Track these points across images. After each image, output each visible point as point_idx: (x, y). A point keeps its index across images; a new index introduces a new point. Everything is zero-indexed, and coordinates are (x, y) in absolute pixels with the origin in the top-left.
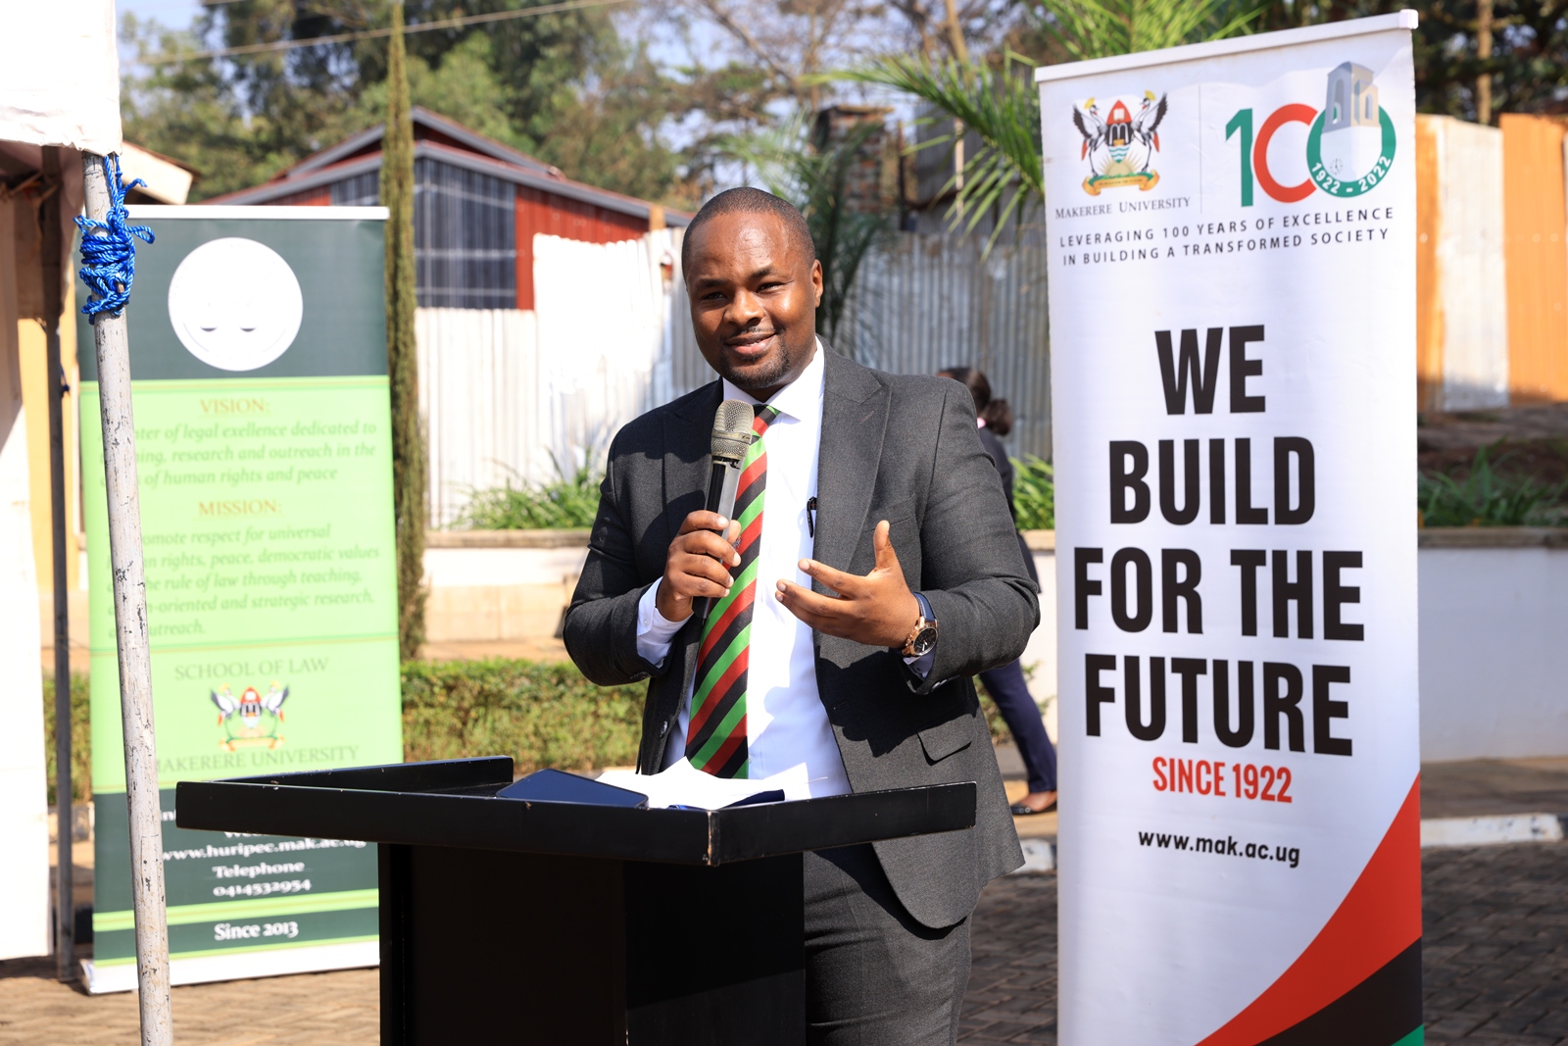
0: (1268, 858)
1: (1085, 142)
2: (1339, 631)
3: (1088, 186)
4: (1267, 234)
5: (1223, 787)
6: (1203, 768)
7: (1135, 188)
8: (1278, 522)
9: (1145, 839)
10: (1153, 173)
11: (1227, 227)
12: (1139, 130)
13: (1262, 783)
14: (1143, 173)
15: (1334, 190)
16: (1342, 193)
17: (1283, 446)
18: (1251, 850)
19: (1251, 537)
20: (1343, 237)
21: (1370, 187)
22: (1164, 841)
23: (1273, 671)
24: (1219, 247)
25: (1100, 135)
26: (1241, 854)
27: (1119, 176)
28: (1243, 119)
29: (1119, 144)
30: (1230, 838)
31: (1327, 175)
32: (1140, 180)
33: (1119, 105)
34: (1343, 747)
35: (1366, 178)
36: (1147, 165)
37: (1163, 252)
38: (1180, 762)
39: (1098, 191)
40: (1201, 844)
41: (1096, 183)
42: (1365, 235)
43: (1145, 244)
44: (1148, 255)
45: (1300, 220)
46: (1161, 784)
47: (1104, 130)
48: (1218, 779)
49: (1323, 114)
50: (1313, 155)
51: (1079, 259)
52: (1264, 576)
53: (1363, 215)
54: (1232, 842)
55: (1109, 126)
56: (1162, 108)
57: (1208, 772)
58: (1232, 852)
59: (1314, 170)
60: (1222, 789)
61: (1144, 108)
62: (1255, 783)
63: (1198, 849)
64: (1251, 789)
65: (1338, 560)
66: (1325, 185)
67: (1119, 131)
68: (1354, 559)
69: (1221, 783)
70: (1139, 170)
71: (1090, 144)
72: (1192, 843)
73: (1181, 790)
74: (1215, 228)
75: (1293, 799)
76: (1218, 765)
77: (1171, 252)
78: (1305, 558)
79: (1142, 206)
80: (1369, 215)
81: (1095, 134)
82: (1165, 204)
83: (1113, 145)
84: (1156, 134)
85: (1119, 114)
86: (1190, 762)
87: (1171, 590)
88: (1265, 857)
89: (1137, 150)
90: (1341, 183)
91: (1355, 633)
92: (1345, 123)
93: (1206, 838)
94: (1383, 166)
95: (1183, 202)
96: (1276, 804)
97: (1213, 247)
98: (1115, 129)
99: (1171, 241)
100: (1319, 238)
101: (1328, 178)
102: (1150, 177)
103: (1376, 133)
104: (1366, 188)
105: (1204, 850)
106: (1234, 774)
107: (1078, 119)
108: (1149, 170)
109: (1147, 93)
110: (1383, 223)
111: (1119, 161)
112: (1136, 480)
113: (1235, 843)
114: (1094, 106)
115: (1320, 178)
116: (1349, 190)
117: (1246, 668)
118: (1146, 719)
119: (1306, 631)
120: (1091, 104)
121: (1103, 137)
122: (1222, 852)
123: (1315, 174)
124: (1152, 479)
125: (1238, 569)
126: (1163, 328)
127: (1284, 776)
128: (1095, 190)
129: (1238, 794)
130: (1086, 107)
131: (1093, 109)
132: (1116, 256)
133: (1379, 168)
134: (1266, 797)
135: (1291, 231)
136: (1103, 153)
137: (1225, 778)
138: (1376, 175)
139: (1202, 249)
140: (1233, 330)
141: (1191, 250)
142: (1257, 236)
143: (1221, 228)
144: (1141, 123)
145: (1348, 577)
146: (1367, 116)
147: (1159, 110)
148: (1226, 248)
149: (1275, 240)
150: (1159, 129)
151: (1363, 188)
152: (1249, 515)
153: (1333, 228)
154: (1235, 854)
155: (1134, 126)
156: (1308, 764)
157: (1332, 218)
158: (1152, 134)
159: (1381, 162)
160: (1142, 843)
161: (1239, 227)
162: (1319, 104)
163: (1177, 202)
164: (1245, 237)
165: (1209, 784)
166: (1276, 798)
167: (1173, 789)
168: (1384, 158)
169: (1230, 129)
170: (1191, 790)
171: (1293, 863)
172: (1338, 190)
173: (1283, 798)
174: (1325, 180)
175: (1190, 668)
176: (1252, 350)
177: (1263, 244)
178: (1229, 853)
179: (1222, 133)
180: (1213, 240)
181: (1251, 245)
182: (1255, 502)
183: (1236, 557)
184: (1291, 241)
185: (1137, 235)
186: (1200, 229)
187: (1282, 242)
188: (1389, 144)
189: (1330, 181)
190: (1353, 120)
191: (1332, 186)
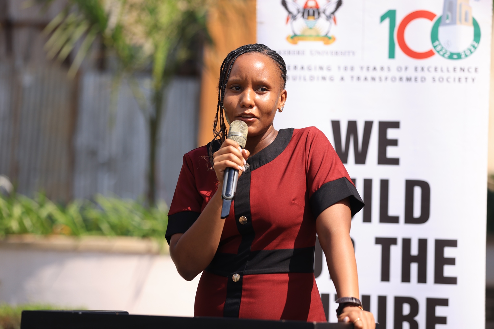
1: (288, 16)
2: (440, 279)
3: (291, 39)
4: (404, 74)
7: (322, 43)
8: (406, 222)
10: (332, 37)
11: (378, 68)
12: (324, 13)
14: (326, 36)
15: (446, 56)
16: (451, 57)
17: (410, 185)
19: (388, 230)
20: (451, 80)
21: (466, 56)
23: (399, 301)
24: (373, 79)
25: (299, 12)
27: (311, 36)
28: (391, 15)
29: (311, 20)
31: (442, 48)
32: (324, 40)
35: (464, 51)
36: (328, 32)
37: (337, 79)
39: (296, 42)
41: (296, 38)
43: (325, 73)
44: (328, 79)
45: (425, 69)
47: (302, 10)
49: (441, 17)
50: (434, 37)
52: (396, 252)
53: (462, 70)
55: (305, 9)
56: (340, 3)
59: (435, 44)
61: (328, 2)
65: (441, 245)
66: (441, 53)
68: (453, 243)
70: (324, 34)
71: (292, 17)
74: (371, 68)
77: (342, 79)
78: (423, 243)
79: (325, 53)
80: (466, 70)
81: (294, 12)
82: (339, 54)
83: (307, 19)
84: (335, 16)
85: (311, 4)
89: (322, 24)
90: (450, 53)
91: (452, 281)
92: (453, 22)
94: (474, 46)
95: (351, 53)
97: (369, 79)
98: (309, 12)
99: (342, 73)
100: (437, 79)
102: (330, 38)
103: (471, 30)
107: (284, 3)
108: (330, 35)
110: (473, 74)
111: (311, 28)
115: (439, 48)
116: (455, 57)
117: (382, 299)
119: (422, 278)
121: (301, 14)
123: (435, 47)
125: (380, 247)
126: (335, 118)
128: (294, 42)
132: (307, 78)
133: (472, 47)
135: (419, 74)
138: (470, 50)
139: (362, 79)
140: (381, 123)
141: (355, 79)
142: (398, 75)
143: (375, 69)
144: (326, 9)
145: (448, 252)
146: (466, 20)
147: (337, 4)
148: (377, 79)
149: (409, 78)
150: (337, 14)
151: (463, 56)
152: (385, 218)
153: (445, 75)
155: (321, 10)
157: (445, 69)
158: (332, 16)
161: (386, 69)
162: (438, 11)
163: (347, 53)
164: (390, 75)
168: (474, 43)
169: (383, 18)
172: (449, 56)
174: (441, 50)
176: (391, 134)
177: (401, 79)
179: (378, 19)
180: (370, 74)
181: (393, 79)
182: (392, 212)
183: (378, 241)
184: (419, 79)
185: (321, 68)
186: (362, 68)
187: (413, 79)
188: (477, 36)
189: (444, 51)
190: (458, 22)
191: (445, 54)
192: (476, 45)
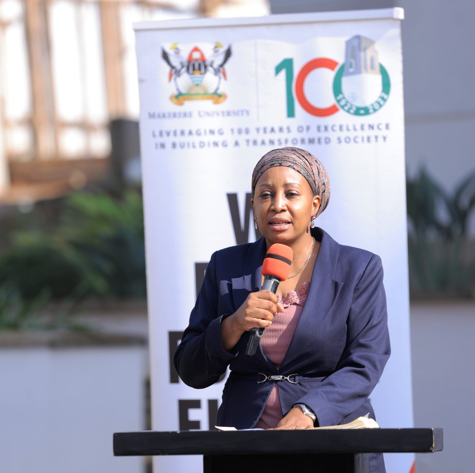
1: (171, 71)
3: (175, 100)
4: (306, 135)
7: (210, 102)
10: (223, 94)
11: (277, 129)
12: (211, 66)
14: (215, 93)
15: (352, 111)
16: (357, 112)
20: (359, 140)
21: (375, 110)
24: (272, 142)
25: (183, 67)
27: (198, 94)
28: (286, 64)
29: (197, 75)
31: (347, 102)
32: (213, 98)
33: (196, 49)
35: (372, 105)
36: (218, 89)
37: (231, 144)
39: (182, 102)
41: (181, 98)
43: (217, 138)
44: (220, 145)
45: (329, 128)
47: (186, 64)
49: (343, 65)
50: (337, 89)
51: (169, 145)
53: (371, 127)
55: (189, 62)
56: (228, 54)
59: (338, 98)
61: (215, 52)
66: (346, 108)
67: (197, 66)
70: (212, 91)
71: (175, 73)
74: (269, 130)
77: (237, 144)
79: (215, 114)
80: (375, 127)
81: (178, 67)
82: (231, 114)
83: (192, 74)
84: (224, 69)
85: (196, 55)
89: (210, 79)
90: (356, 107)
92: (358, 71)
94: (383, 99)
95: (245, 113)
98: (194, 65)
99: (236, 137)
100: (342, 139)
102: (220, 96)
103: (379, 78)
104: (373, 111)
107: (165, 56)
108: (220, 92)
109: (217, 42)
110: (384, 132)
111: (197, 85)
114: (177, 49)
115: (343, 103)
116: (362, 112)
120: (174, 47)
121: (185, 69)
123: (338, 101)
126: (232, 191)
128: (180, 102)
130: (171, 48)
131: (176, 51)
132: (197, 145)
133: (380, 99)
135: (323, 135)
136: (185, 80)
138: (379, 103)
139: (259, 142)
141: (251, 143)
142: (299, 136)
143: (273, 130)
144: (213, 61)
146: (372, 67)
147: (226, 54)
148: (277, 143)
149: (312, 139)
150: (227, 66)
151: (371, 111)
153: (352, 134)
155: (208, 62)
157: (351, 128)
158: (221, 69)
159: (382, 96)
161: (285, 130)
162: (340, 58)
163: (240, 113)
164: (290, 137)
168: (383, 94)
169: (278, 70)
172: (354, 111)
174: (346, 105)
177: (303, 141)
179: (273, 71)
180: (267, 137)
181: (295, 142)
184: (323, 141)
185: (212, 132)
186: (258, 130)
187: (316, 141)
188: (386, 86)
189: (349, 106)
190: (363, 70)
191: (350, 109)
192: (385, 97)
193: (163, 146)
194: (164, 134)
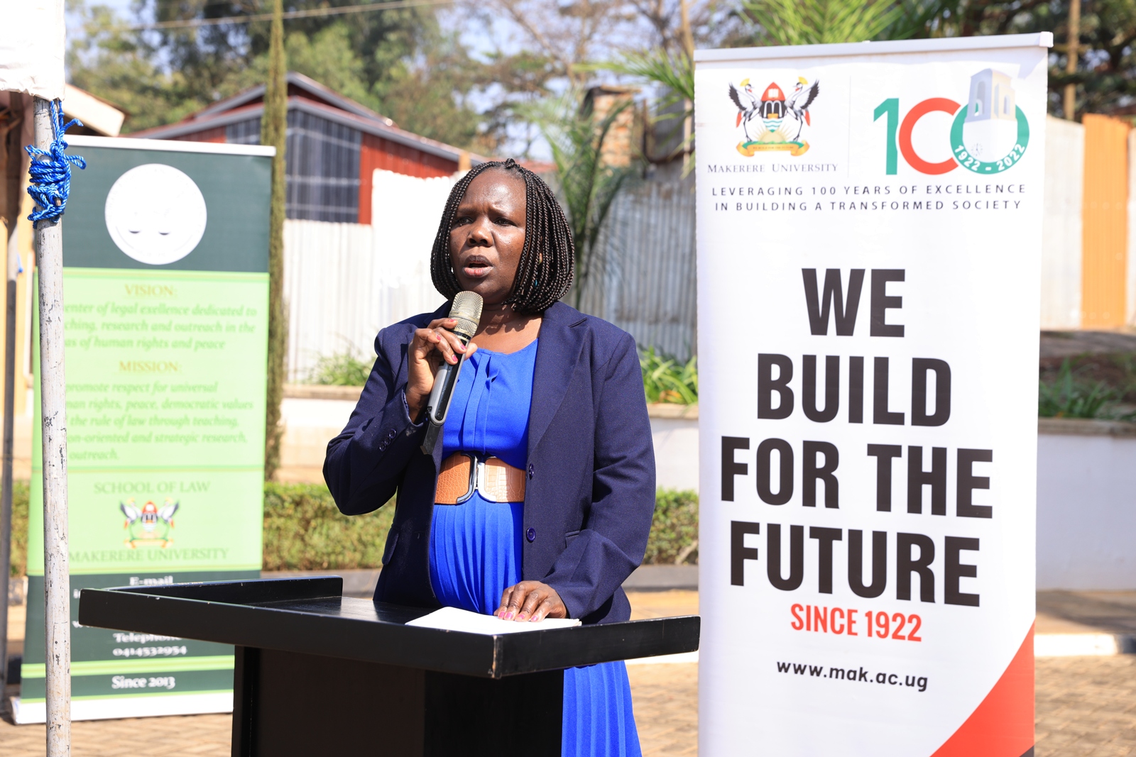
0: (898, 684)
1: (739, 114)
2: (966, 509)
3: (742, 149)
4: (910, 198)
5: (855, 628)
6: (837, 614)
7: (788, 153)
8: (915, 422)
9: (783, 668)
10: (804, 143)
11: (871, 190)
12: (792, 108)
13: (893, 626)
14: (795, 141)
15: (974, 168)
16: (982, 169)
17: (920, 366)
18: (881, 678)
19: (887, 435)
20: (982, 205)
21: (1006, 167)
22: (800, 669)
23: (905, 540)
24: (864, 205)
25: (755, 108)
26: (871, 681)
27: (773, 143)
28: (890, 106)
29: (773, 117)
30: (861, 669)
31: (969, 156)
32: (791, 148)
33: (773, 86)
34: (972, 600)
35: (1003, 160)
36: (798, 136)
37: (811, 206)
38: (816, 609)
39: (751, 153)
40: (834, 672)
41: (750, 147)
42: (1001, 205)
43: (793, 198)
44: (797, 207)
45: (943, 189)
46: (798, 624)
47: (759, 104)
48: (851, 622)
49: (966, 108)
50: (956, 138)
51: (732, 207)
52: (900, 467)
53: (1000, 189)
54: (863, 672)
55: (764, 102)
56: (814, 92)
57: (842, 616)
58: (863, 679)
59: (957, 151)
60: (854, 630)
61: (797, 90)
62: (886, 626)
63: (831, 676)
64: (882, 631)
65: (967, 457)
66: (967, 164)
67: (773, 107)
68: (986, 456)
69: (853, 625)
70: (791, 140)
71: (745, 115)
72: (826, 671)
73: (816, 629)
74: (861, 190)
75: (922, 639)
76: (850, 612)
77: (818, 206)
78: (940, 454)
79: (793, 168)
80: (1005, 189)
81: (750, 108)
82: (814, 168)
83: (767, 117)
84: (807, 113)
85: (773, 94)
86: (825, 609)
87: (811, 473)
88: (895, 683)
89: (789, 124)
90: (981, 163)
91: (985, 512)
92: (986, 116)
93: (839, 668)
94: (1017, 152)
95: (831, 168)
96: (907, 643)
97: (858, 205)
98: (769, 105)
99: (819, 197)
100: (960, 205)
101: (969, 158)
102: (801, 145)
103: (1014, 124)
104: (1003, 168)
105: (837, 677)
106: (866, 619)
107: (734, 94)
108: (800, 140)
109: (800, 78)
110: (1016, 196)
111: (772, 131)
112: (782, 385)
113: (866, 673)
114: (750, 85)
115: (962, 157)
116: (988, 169)
117: (880, 538)
118: (785, 573)
119: (939, 508)
120: (746, 83)
121: (758, 110)
122: (854, 678)
123: (957, 155)
124: (796, 385)
125: (874, 459)
126: (809, 266)
127: (915, 621)
128: (749, 153)
129: (870, 634)
130: (742, 85)
131: (748, 87)
132: (768, 206)
133: (1014, 153)
134: (895, 636)
135: (934, 197)
136: (757, 125)
137: (857, 622)
138: (1012, 158)
139: (847, 206)
140: (875, 272)
141: (837, 206)
142: (901, 199)
143: (866, 190)
144: (794, 102)
145: (979, 469)
146: (1005, 111)
147: (811, 92)
148: (870, 206)
149: (918, 203)
150: (810, 108)
151: (1001, 168)
152: (884, 416)
153: (973, 198)
154: (866, 680)
155: (787, 103)
156: (938, 613)
157: (972, 189)
158: (804, 111)
159: (1016, 149)
160: (780, 670)
161: (883, 190)
162: (963, 100)
163: (825, 168)
164: (889, 199)
165: (842, 626)
166: (907, 638)
167: (809, 629)
168: (1019, 146)
169: (878, 113)
170: (825, 630)
171: (922, 688)
172: (978, 168)
173: (912, 637)
174: (966, 160)
175: (826, 536)
176: (892, 288)
177: (905, 205)
178: (860, 680)
179: (870, 115)
180: (858, 199)
181: (895, 206)
182: (893, 408)
183: (873, 449)
184: (933, 205)
185: (788, 191)
186: (847, 190)
187: (924, 205)
188: (1023, 135)
189: (971, 160)
190: (993, 114)
191: (973, 164)
192: (1021, 150)
193: (725, 207)
194: (727, 192)
